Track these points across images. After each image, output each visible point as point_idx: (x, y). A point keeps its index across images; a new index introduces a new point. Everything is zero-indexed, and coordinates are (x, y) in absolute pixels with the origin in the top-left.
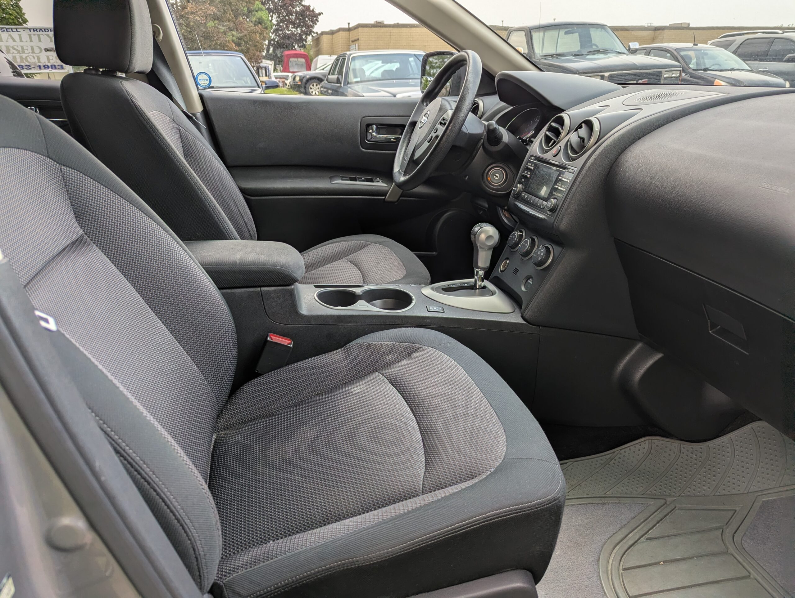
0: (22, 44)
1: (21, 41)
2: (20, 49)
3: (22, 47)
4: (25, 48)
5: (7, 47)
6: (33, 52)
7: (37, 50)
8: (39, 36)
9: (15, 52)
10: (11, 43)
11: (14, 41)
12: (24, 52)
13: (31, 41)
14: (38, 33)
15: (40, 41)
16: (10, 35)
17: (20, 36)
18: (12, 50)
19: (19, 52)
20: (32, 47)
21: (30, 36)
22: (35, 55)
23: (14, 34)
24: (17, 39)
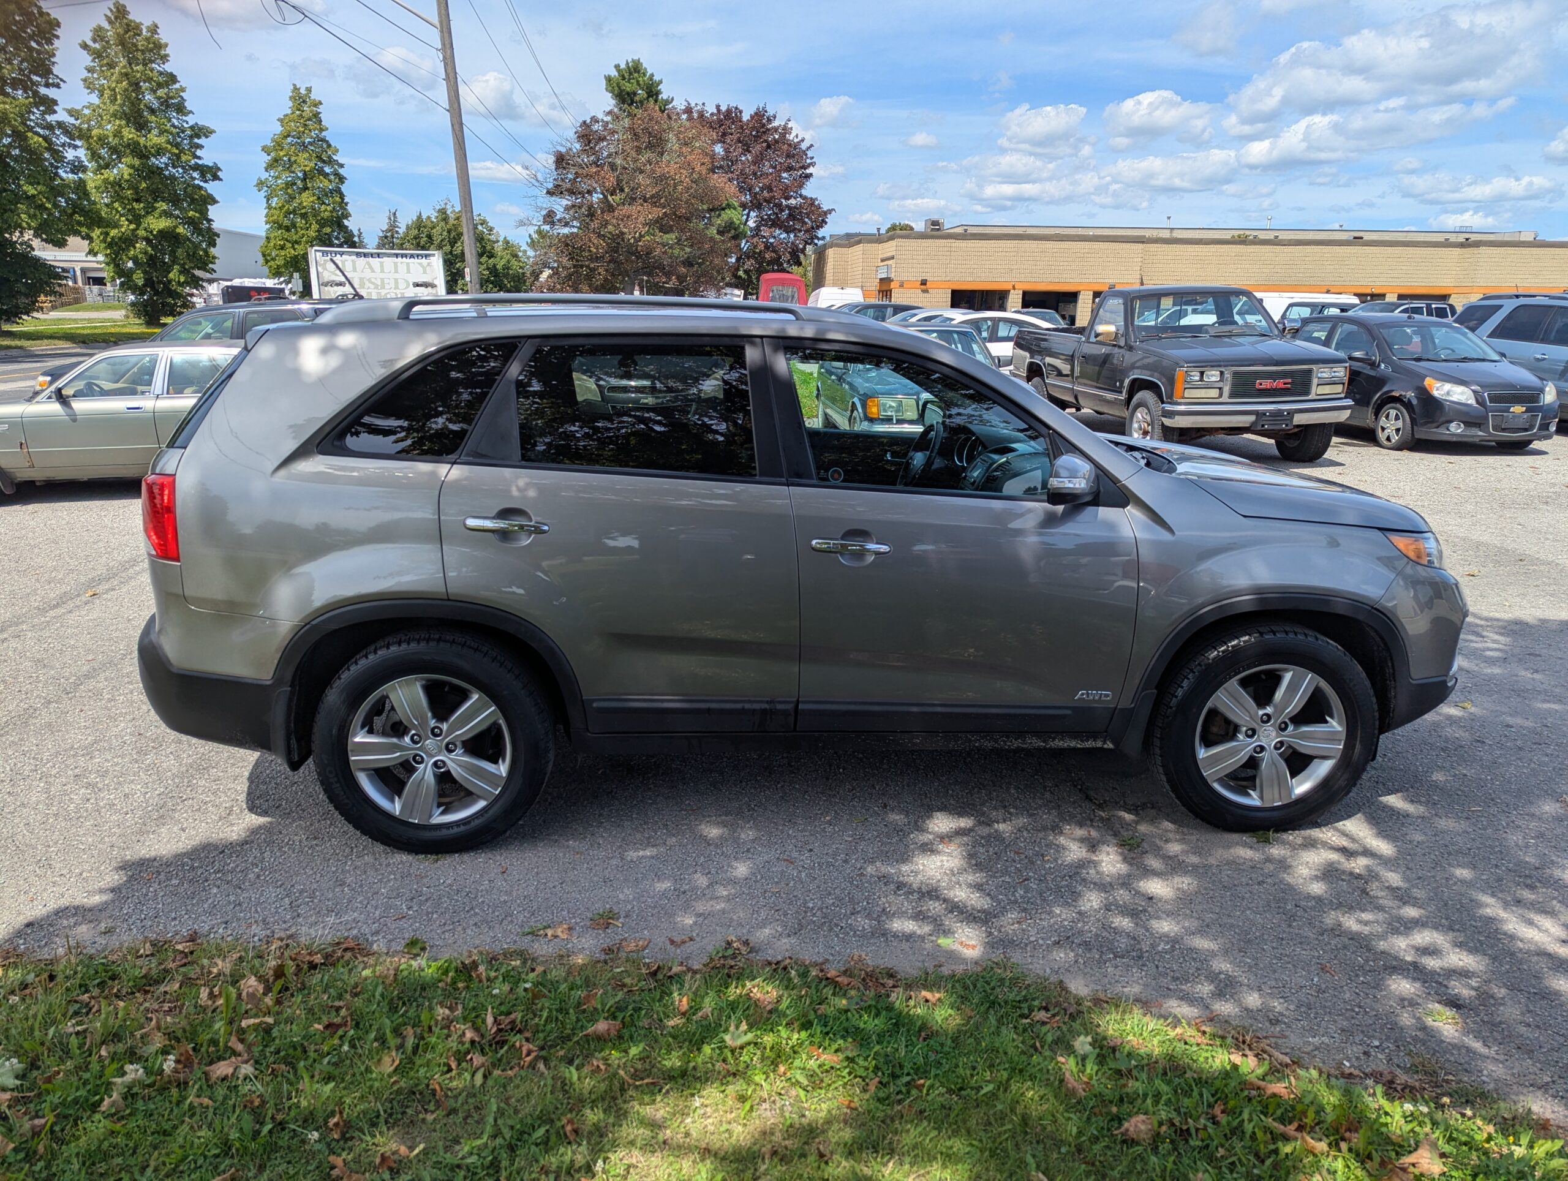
0: (382, 275)
1: (382, 271)
2: (379, 282)
3: (382, 280)
4: (386, 281)
5: (361, 279)
6: (397, 288)
7: (402, 285)
8: (408, 264)
9: (372, 286)
10: (368, 274)
11: (373, 271)
12: (383, 287)
13: (396, 271)
14: (408, 260)
15: (408, 271)
16: (368, 263)
17: (382, 264)
18: (368, 284)
19: (376, 287)
20: (396, 280)
21: (396, 264)
22: (398, 291)
23: (374, 262)
24: (377, 268)
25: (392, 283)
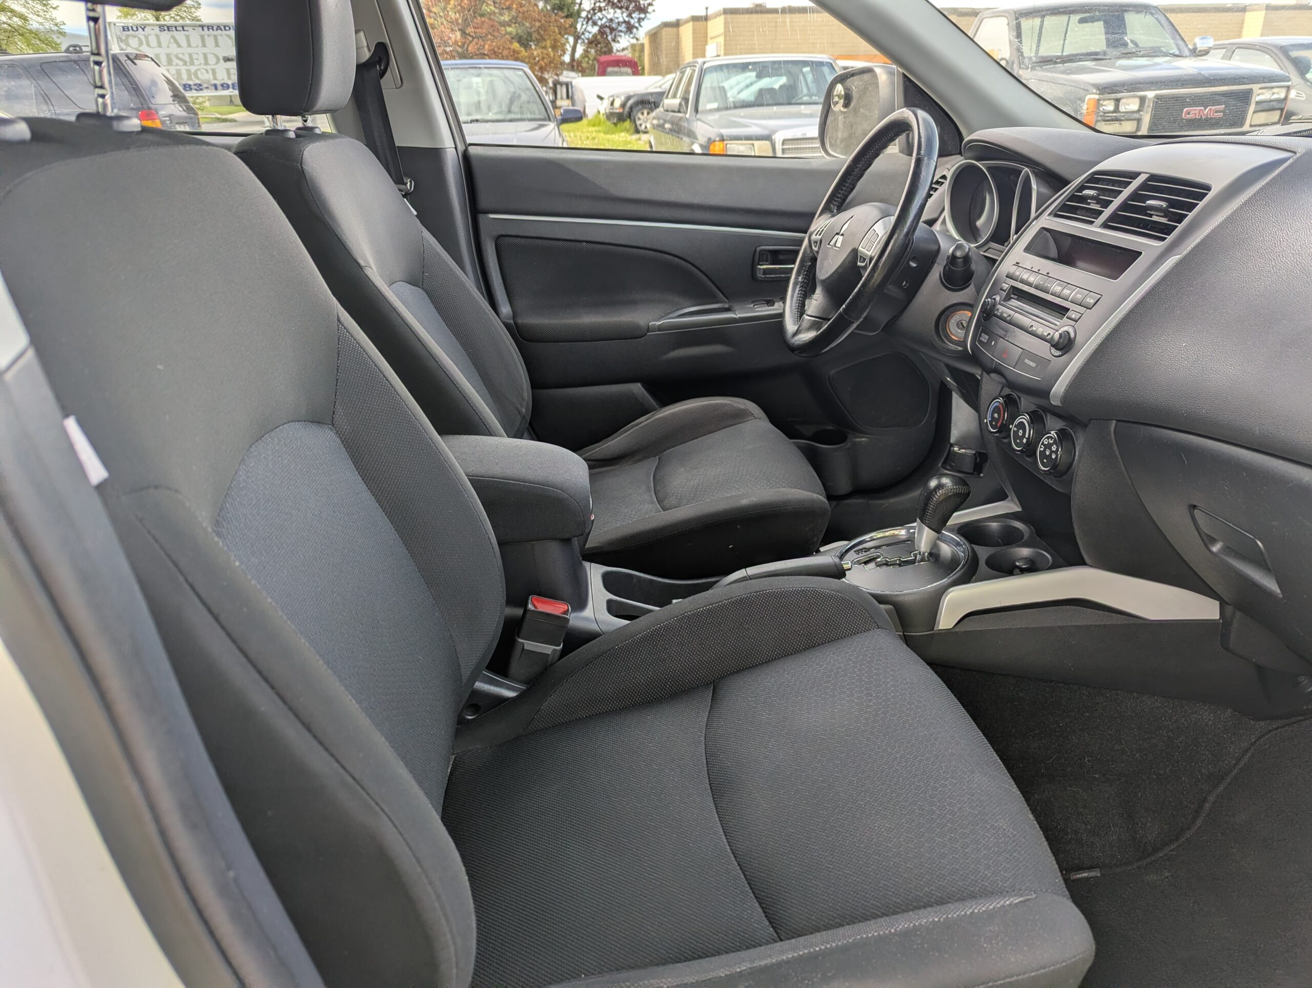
0: (190, 50)
1: (189, 45)
2: (187, 58)
4: (195, 56)
5: (168, 56)
6: (206, 63)
7: (212, 60)
8: (215, 37)
9: (180, 63)
10: (174, 49)
11: (179, 46)
12: (192, 63)
13: (204, 45)
14: (215, 33)
15: (217, 45)
16: (173, 37)
17: (188, 37)
18: (175, 61)
19: (185, 63)
20: (205, 55)
21: (202, 37)
22: (208, 67)
23: (180, 36)
24: (183, 42)
25: (201, 57)
